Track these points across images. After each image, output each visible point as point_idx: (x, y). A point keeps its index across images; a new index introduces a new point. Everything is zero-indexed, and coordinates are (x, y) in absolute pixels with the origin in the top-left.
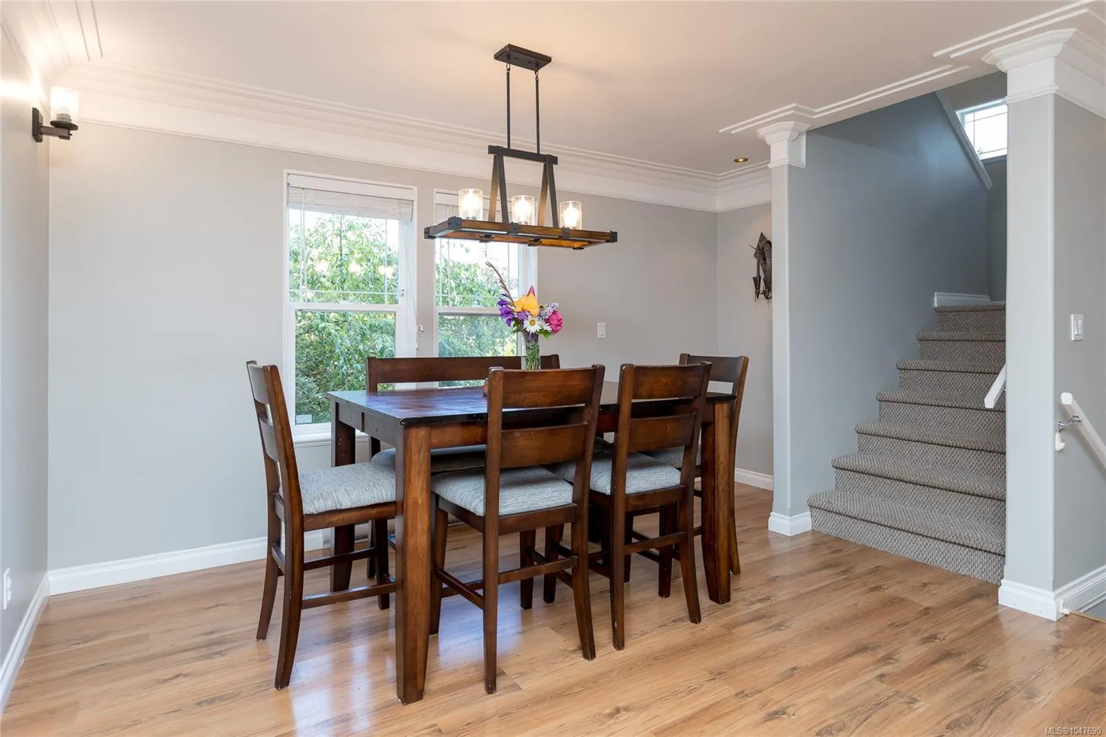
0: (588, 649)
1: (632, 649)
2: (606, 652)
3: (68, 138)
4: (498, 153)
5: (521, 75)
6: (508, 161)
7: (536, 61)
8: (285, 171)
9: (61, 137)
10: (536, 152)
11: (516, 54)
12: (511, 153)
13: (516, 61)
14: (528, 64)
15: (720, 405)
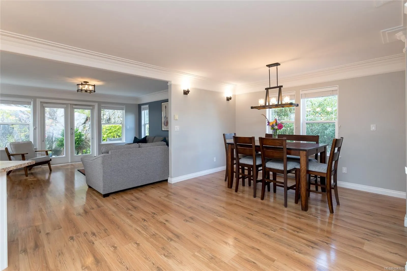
0: (255, 196)
3: (231, 99)
4: (267, 89)
5: (273, 69)
6: (269, 90)
7: (277, 64)
10: (277, 86)
11: (271, 66)
12: (270, 88)
13: (272, 67)
14: (275, 66)
15: (302, 151)
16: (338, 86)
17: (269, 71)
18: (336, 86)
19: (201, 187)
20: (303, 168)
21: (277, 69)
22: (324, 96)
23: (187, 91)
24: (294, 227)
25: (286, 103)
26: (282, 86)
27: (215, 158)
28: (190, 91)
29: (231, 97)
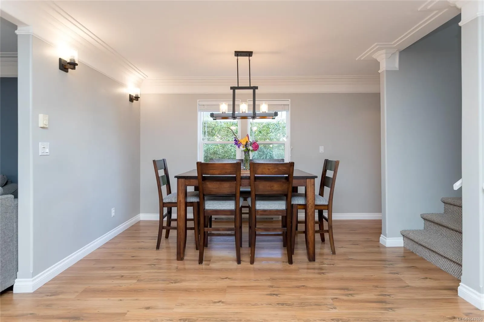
0: (239, 261)
1: (256, 265)
2: (245, 263)
3: (138, 100)
4: (233, 88)
5: (243, 60)
6: (237, 91)
7: (249, 54)
8: (198, 100)
9: (136, 100)
10: (249, 86)
11: (240, 54)
12: (239, 88)
13: (241, 56)
14: (246, 56)
15: (309, 180)
16: (290, 100)
17: (238, 61)
18: (288, 100)
19: (122, 276)
20: (310, 202)
21: (250, 61)
22: (280, 110)
23: (69, 63)
24: (339, 290)
25: (263, 112)
26: (257, 88)
27: (113, 211)
28: (77, 65)
29: (138, 95)
